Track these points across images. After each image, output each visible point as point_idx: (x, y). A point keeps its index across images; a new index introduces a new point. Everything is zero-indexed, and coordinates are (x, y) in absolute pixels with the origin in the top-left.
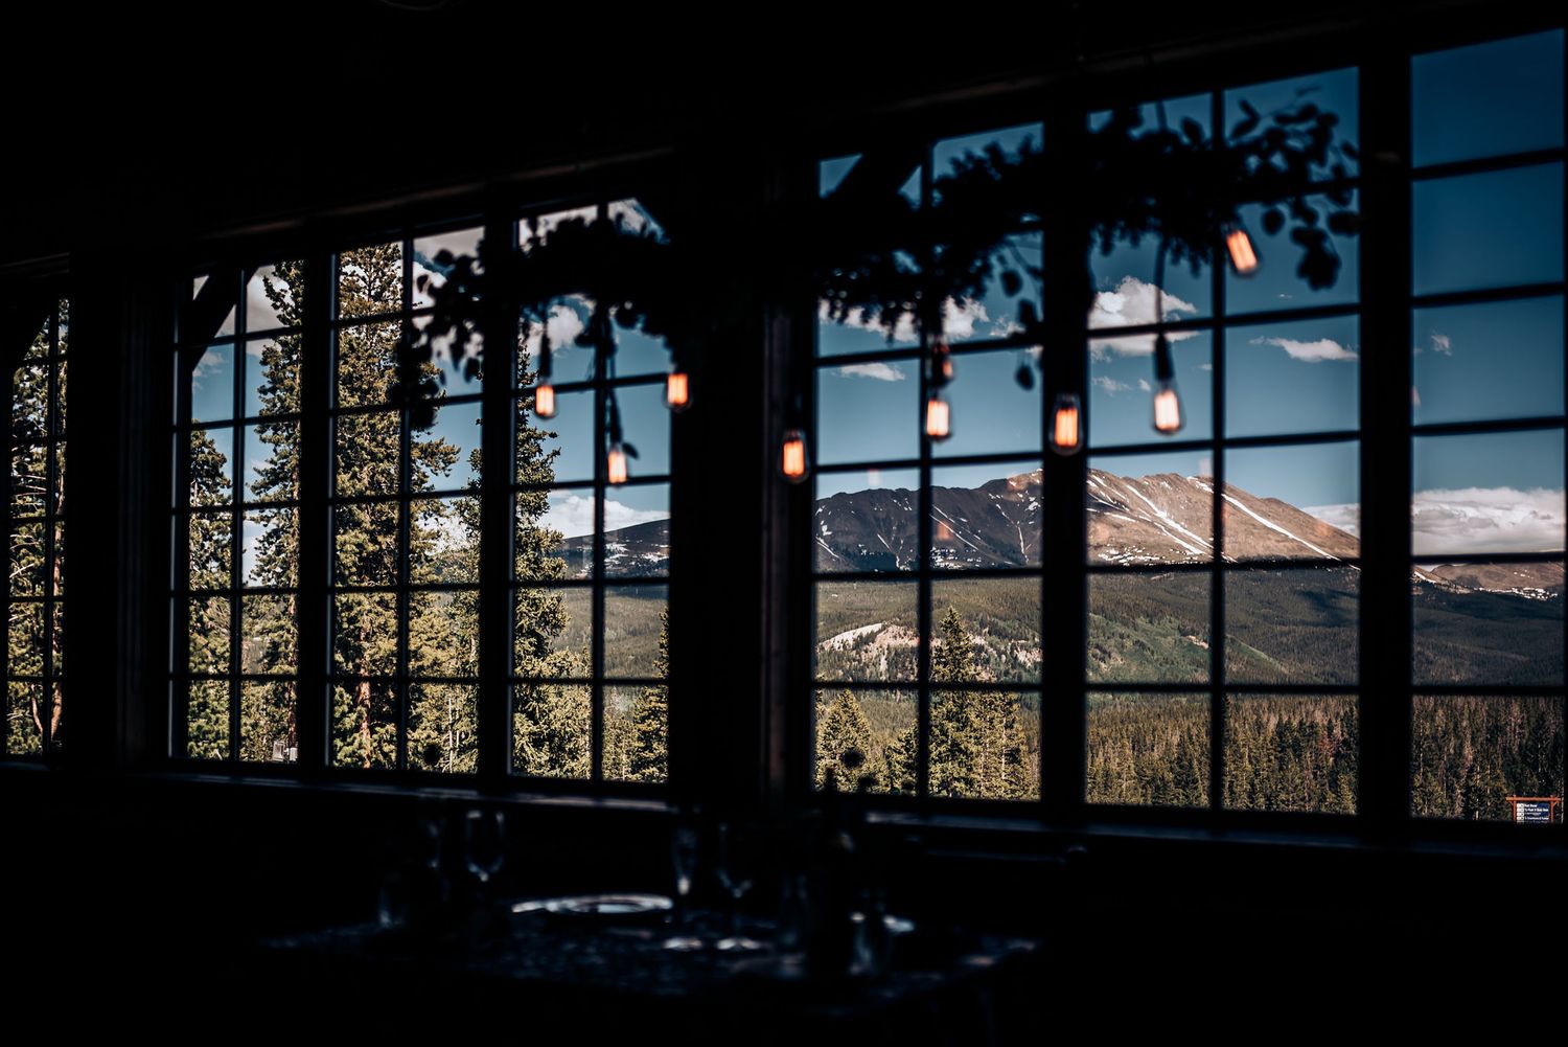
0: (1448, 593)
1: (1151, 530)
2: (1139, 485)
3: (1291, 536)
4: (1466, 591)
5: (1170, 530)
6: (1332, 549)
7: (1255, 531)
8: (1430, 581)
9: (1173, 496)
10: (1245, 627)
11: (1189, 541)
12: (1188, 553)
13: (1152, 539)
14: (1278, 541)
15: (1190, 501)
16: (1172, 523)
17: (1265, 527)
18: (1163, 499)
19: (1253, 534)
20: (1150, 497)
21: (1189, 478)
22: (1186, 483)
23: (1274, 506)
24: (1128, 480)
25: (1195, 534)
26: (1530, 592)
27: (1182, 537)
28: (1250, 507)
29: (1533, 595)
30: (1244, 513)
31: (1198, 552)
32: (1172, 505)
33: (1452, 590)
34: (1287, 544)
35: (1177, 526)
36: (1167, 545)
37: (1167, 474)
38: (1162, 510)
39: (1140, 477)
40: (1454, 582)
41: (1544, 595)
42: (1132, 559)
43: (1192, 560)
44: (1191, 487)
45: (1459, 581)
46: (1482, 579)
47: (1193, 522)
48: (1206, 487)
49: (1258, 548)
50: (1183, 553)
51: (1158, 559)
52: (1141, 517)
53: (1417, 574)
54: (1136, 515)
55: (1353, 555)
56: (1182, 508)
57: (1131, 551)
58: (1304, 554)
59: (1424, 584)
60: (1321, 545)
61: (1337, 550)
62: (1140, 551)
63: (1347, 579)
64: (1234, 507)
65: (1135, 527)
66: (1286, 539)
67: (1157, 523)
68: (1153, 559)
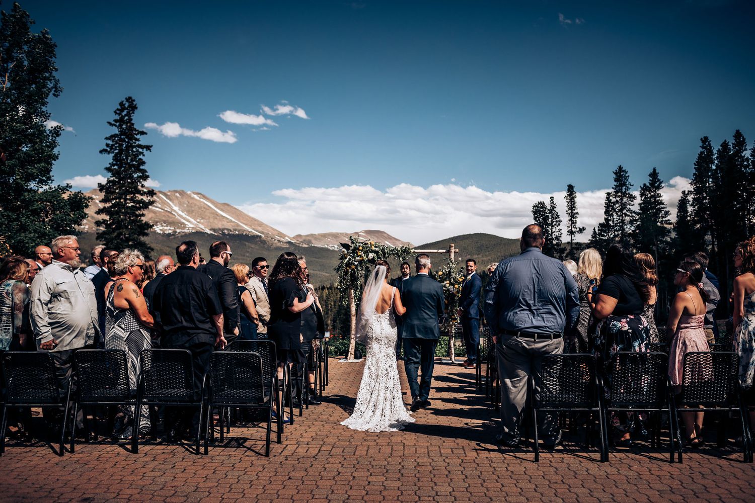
0: (299, 247)
1: (170, 215)
2: (165, 195)
3: (233, 220)
4: (306, 246)
5: (180, 215)
6: (251, 226)
7: (218, 217)
8: (292, 241)
9: (181, 200)
11: (188, 221)
12: (187, 226)
13: (171, 220)
14: (228, 222)
15: (189, 202)
16: (180, 213)
17: (222, 216)
18: (176, 202)
19: (216, 218)
20: (170, 200)
21: (189, 192)
22: (187, 194)
23: (226, 206)
24: (161, 192)
25: (191, 217)
26: (332, 247)
27: (184, 219)
28: (216, 207)
29: (333, 248)
31: (192, 226)
32: (180, 205)
33: (301, 245)
34: (232, 223)
35: (183, 214)
36: (178, 223)
37: (178, 190)
38: (175, 206)
39: (166, 191)
40: (302, 242)
41: (337, 248)
42: (161, 228)
43: (189, 229)
44: (189, 196)
45: (304, 241)
46: (313, 241)
47: (190, 212)
48: (196, 197)
49: (219, 225)
50: (185, 226)
51: (173, 228)
52: (166, 209)
53: (287, 238)
54: (163, 208)
55: (260, 229)
56: (185, 206)
57: (161, 224)
58: (239, 228)
59: (289, 243)
60: (246, 225)
61: (253, 227)
62: (165, 225)
63: (257, 240)
64: (209, 206)
65: (163, 214)
66: (231, 221)
67: (173, 212)
68: (171, 228)
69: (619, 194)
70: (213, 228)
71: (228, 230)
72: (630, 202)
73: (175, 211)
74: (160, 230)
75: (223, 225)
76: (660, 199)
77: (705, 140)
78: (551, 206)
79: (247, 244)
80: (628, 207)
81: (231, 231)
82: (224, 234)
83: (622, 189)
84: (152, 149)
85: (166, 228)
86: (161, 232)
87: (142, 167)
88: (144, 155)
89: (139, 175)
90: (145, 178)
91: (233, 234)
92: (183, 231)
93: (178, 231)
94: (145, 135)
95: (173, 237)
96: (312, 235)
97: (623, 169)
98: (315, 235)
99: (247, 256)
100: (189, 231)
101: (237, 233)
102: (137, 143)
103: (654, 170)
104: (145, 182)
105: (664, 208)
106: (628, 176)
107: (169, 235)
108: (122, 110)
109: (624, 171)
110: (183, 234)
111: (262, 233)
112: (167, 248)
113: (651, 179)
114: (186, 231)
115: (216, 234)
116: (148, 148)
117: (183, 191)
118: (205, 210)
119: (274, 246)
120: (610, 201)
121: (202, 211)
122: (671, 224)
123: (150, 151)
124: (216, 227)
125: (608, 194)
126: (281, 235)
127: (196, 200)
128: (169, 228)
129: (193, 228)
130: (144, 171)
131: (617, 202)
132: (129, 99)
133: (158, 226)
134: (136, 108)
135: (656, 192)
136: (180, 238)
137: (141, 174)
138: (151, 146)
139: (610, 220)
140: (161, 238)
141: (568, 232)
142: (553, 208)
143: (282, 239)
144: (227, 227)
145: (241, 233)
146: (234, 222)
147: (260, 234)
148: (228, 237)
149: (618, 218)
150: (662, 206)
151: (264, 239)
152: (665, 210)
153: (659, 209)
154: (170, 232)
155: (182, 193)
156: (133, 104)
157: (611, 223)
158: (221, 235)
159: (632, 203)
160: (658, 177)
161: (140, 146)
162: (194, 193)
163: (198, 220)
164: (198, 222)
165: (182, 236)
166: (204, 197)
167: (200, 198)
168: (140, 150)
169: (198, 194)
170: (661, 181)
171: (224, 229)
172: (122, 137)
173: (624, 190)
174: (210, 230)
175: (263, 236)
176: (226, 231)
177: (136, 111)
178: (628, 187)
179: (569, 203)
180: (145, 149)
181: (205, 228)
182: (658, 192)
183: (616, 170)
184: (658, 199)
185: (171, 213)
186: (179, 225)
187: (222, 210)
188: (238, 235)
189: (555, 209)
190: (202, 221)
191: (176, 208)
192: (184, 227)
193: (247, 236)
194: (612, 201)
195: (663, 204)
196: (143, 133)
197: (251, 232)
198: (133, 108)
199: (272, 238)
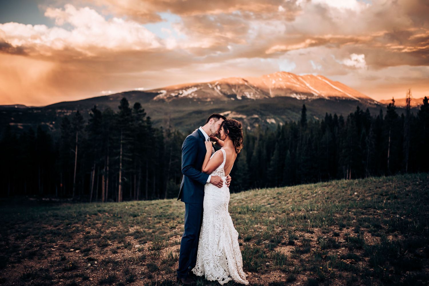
2: (302, 77)
5: (310, 89)
6: (352, 95)
7: (332, 89)
9: (311, 80)
11: (315, 92)
13: (305, 92)
14: (338, 92)
15: (316, 81)
16: (310, 87)
17: (335, 89)
18: (308, 81)
20: (305, 80)
22: (314, 77)
23: (338, 83)
24: (299, 76)
27: (313, 91)
28: (332, 83)
30: (330, 85)
32: (311, 83)
35: (312, 88)
38: (308, 83)
40: (384, 104)
44: (316, 78)
45: (386, 104)
47: (316, 87)
48: (320, 78)
49: (333, 94)
50: (313, 95)
53: (375, 102)
54: (301, 85)
55: (358, 96)
56: (313, 83)
57: (300, 94)
58: (346, 96)
59: (377, 104)
60: (350, 94)
61: (354, 95)
63: (356, 103)
64: (327, 83)
73: (307, 87)
74: (299, 97)
75: (336, 94)
79: (350, 105)
81: (340, 97)
85: (302, 96)
86: (300, 99)
91: (342, 100)
92: (312, 98)
93: (309, 98)
95: (306, 101)
101: (344, 98)
107: (304, 100)
110: (312, 100)
111: (360, 99)
114: (314, 98)
115: (331, 100)
118: (325, 86)
119: (367, 106)
124: (331, 95)
126: (371, 100)
127: (320, 80)
128: (304, 96)
129: (318, 96)
133: (298, 95)
136: (310, 102)
140: (300, 102)
143: (372, 103)
144: (338, 96)
145: (346, 99)
146: (342, 92)
147: (358, 100)
148: (338, 101)
151: (361, 103)
154: (305, 98)
155: (312, 76)
158: (334, 100)
164: (321, 93)
166: (324, 78)
167: (322, 79)
169: (321, 76)
174: (328, 97)
175: (360, 101)
176: (337, 98)
181: (325, 96)
185: (305, 88)
186: (310, 94)
187: (334, 85)
188: (344, 100)
191: (308, 85)
193: (350, 100)
197: (353, 98)
199: (366, 102)
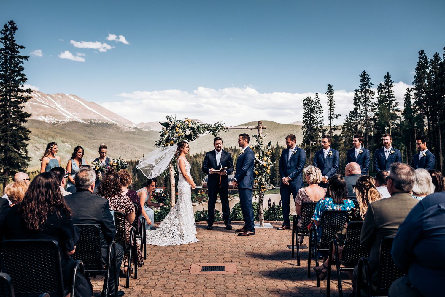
0: (142, 131)
1: (55, 110)
2: (51, 97)
3: (98, 113)
4: (147, 130)
5: (61, 110)
6: (109, 117)
7: (87, 111)
8: (137, 127)
9: (62, 100)
10: (83, 140)
11: (67, 114)
12: (66, 118)
13: (55, 113)
14: (94, 115)
15: (67, 102)
16: (61, 108)
17: (90, 110)
18: (58, 101)
19: (86, 112)
20: (55, 100)
21: (67, 95)
22: (66, 96)
23: (93, 104)
24: (48, 95)
25: (69, 112)
28: (86, 104)
30: (84, 106)
31: (70, 117)
32: (62, 103)
33: (143, 130)
34: (96, 115)
35: (63, 109)
37: (60, 93)
38: (58, 104)
39: (51, 94)
40: (144, 127)
42: (49, 119)
43: (67, 120)
44: (68, 97)
45: (145, 127)
46: (152, 127)
47: (68, 108)
48: (72, 98)
49: (88, 117)
51: (57, 119)
52: (52, 106)
53: (134, 125)
54: (50, 105)
55: (116, 119)
56: (65, 104)
57: (49, 117)
58: (101, 119)
59: (136, 128)
60: (106, 116)
61: (111, 118)
62: (51, 117)
63: (114, 126)
64: (81, 104)
65: (50, 110)
66: (96, 114)
67: (56, 108)
68: (55, 119)
69: (364, 91)
70: (84, 118)
71: (94, 120)
72: (372, 96)
73: (58, 107)
74: (48, 120)
75: (91, 117)
76: (392, 94)
77: (422, 53)
78: (316, 99)
79: (107, 129)
80: (370, 99)
81: (96, 120)
82: (91, 123)
83: (365, 87)
84: (29, 59)
85: (52, 119)
86: (49, 122)
87: (22, 72)
88: (23, 64)
89: (20, 78)
90: (24, 80)
91: (98, 123)
92: (64, 121)
93: (60, 121)
94: (24, 49)
95: (56, 125)
96: (151, 123)
97: (367, 73)
98: (153, 123)
99: (107, 138)
100: (67, 121)
101: (100, 122)
102: (18, 54)
103: (388, 74)
104: (24, 83)
105: (395, 100)
106: (370, 78)
107: (54, 124)
108: (6, 31)
109: (367, 75)
110: (64, 123)
111: (117, 122)
112: (53, 133)
113: (386, 80)
114: (66, 121)
115: (86, 123)
116: (26, 58)
117: (63, 94)
118: (78, 106)
119: (126, 130)
120: (357, 96)
121: (76, 107)
122: (400, 111)
123: (28, 60)
124: (86, 118)
125: (356, 91)
126: (130, 122)
127: (72, 100)
128: (54, 119)
129: (70, 119)
130: (23, 75)
131: (362, 96)
132: (11, 23)
133: (47, 118)
134: (17, 29)
135: (389, 89)
136: (61, 125)
137: (21, 78)
138: (28, 57)
139: (358, 109)
140: (48, 126)
141: (328, 117)
142: (318, 101)
143: (130, 126)
144: (93, 118)
145: (102, 122)
146: (98, 114)
147: (115, 123)
148: (94, 125)
149: (363, 107)
150: (394, 99)
151: (119, 126)
152: (395, 101)
153: (392, 100)
154: (55, 121)
155: (63, 95)
156: (14, 26)
157: (358, 111)
158: (89, 124)
159: (373, 97)
160: (391, 79)
161: (20, 57)
162: (71, 95)
163: (74, 114)
164: (74, 115)
165: (63, 125)
166: (78, 98)
167: (75, 98)
168: (20, 60)
169: (73, 96)
170: (393, 81)
171: (91, 119)
172: (7, 50)
173: (367, 88)
174: (82, 120)
175: (118, 124)
176: (92, 121)
177: (16, 31)
178: (370, 86)
179: (329, 97)
180: (24, 59)
181: (78, 118)
182: (390, 89)
183: (362, 74)
184: (391, 94)
185: (55, 109)
186: (61, 117)
187: (89, 107)
188: (101, 124)
189: (319, 102)
190: (76, 114)
191: (59, 106)
192: (64, 119)
193: (107, 124)
194: (359, 96)
195: (394, 97)
196: (22, 47)
197: (110, 121)
198: (14, 29)
199: (124, 125)
